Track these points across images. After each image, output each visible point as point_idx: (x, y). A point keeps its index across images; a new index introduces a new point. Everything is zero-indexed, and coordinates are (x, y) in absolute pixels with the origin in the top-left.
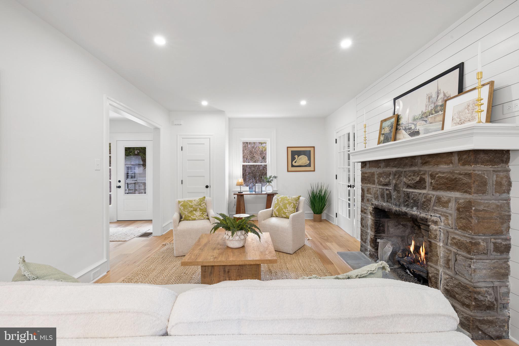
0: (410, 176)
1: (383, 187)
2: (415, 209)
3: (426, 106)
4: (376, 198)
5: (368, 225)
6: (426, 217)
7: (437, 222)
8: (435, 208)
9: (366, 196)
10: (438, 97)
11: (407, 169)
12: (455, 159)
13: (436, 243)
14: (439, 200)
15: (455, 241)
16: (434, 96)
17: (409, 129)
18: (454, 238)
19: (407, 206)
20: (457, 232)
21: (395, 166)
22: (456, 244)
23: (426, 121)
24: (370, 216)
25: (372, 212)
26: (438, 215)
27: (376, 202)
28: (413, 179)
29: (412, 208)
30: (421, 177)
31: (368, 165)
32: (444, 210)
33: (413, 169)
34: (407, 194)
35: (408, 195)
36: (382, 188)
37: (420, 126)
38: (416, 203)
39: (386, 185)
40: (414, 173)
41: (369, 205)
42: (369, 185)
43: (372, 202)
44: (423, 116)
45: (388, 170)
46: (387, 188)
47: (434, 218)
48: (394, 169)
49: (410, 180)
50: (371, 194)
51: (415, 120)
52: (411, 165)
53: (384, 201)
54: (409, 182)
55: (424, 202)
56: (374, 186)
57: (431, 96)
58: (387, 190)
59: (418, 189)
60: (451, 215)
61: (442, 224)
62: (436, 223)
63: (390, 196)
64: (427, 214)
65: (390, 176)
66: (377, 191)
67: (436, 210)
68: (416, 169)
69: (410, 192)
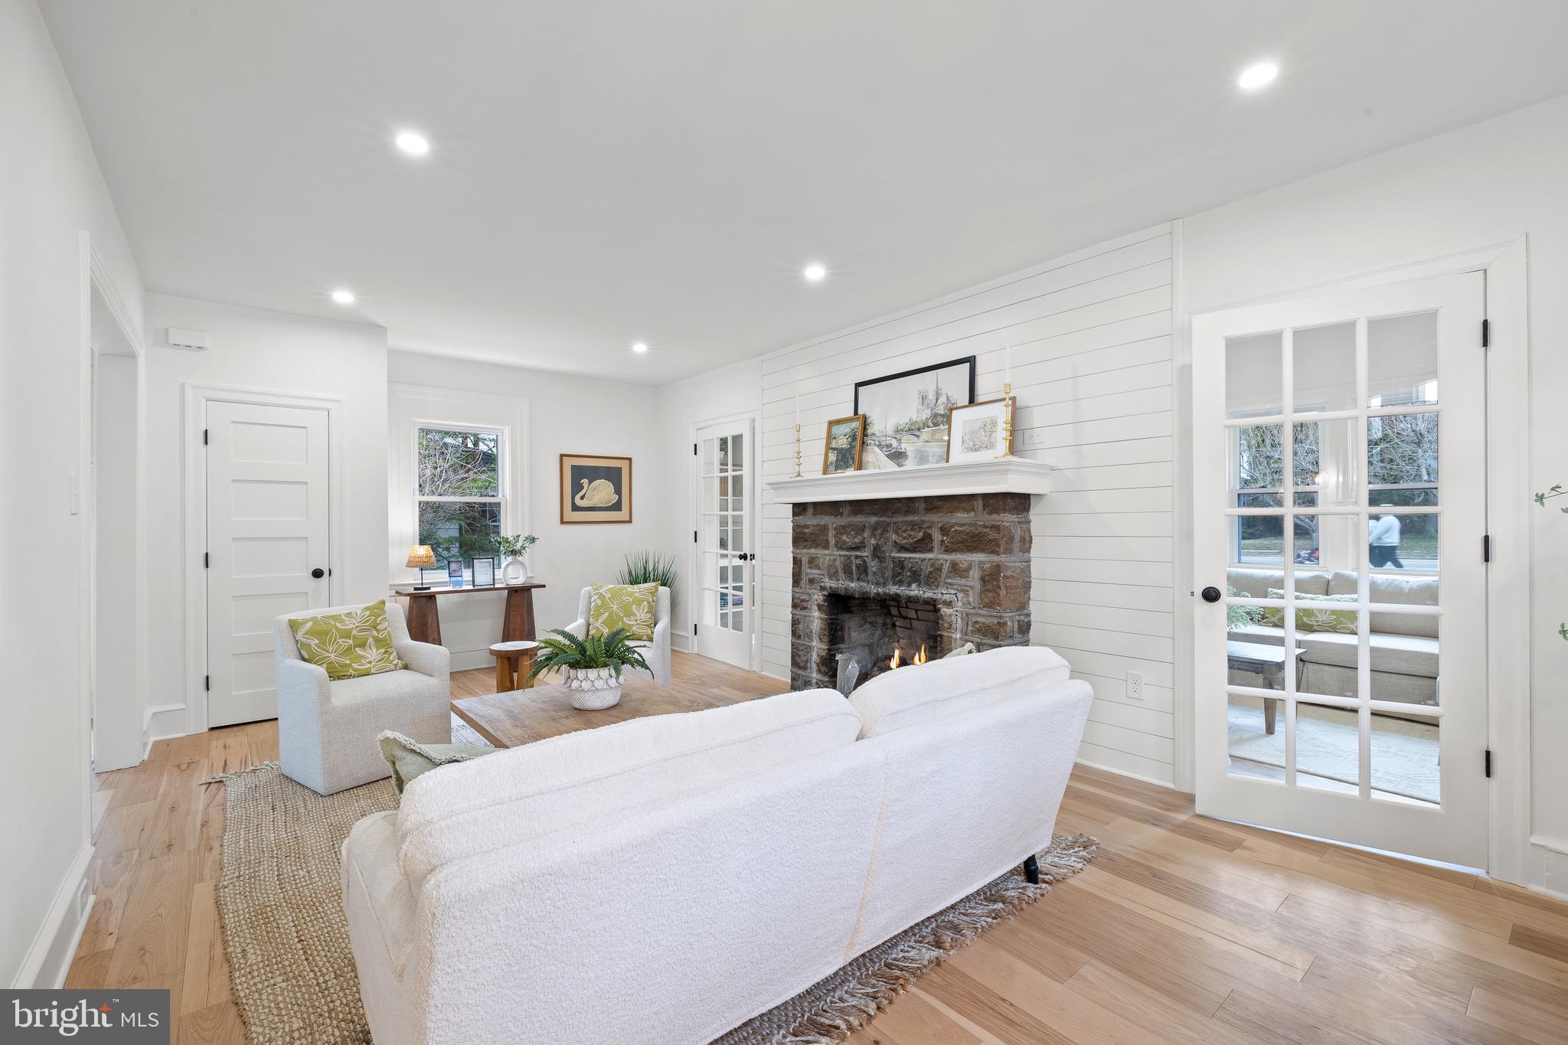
0: (904, 531)
1: (848, 553)
2: (914, 586)
3: (918, 412)
4: (833, 575)
5: (811, 632)
6: (935, 597)
7: (951, 602)
8: (949, 581)
9: (807, 574)
10: (937, 400)
11: (899, 519)
12: (979, 504)
13: (950, 635)
14: (955, 569)
15: (977, 626)
16: (931, 396)
17: (887, 446)
18: (976, 622)
19: (900, 583)
20: (981, 612)
21: (875, 514)
22: (979, 630)
23: (917, 436)
24: (816, 614)
25: (822, 603)
26: (953, 592)
27: (829, 583)
28: (910, 536)
29: (909, 585)
30: (925, 533)
31: (810, 510)
32: (963, 581)
33: (911, 518)
34: (900, 561)
35: (901, 564)
36: (845, 556)
37: (908, 445)
38: (915, 577)
39: (857, 548)
40: (913, 525)
41: (814, 591)
42: (813, 551)
43: (823, 584)
44: (913, 428)
45: (858, 519)
46: (859, 553)
47: (947, 597)
48: (873, 519)
49: (904, 538)
50: (819, 569)
51: (897, 431)
52: (908, 512)
53: (852, 580)
54: (904, 541)
55: (931, 573)
56: (827, 552)
57: (926, 396)
58: (857, 557)
59: (920, 552)
60: (972, 588)
61: (960, 604)
62: (949, 604)
63: (863, 569)
64: (936, 591)
65: (863, 531)
66: (835, 560)
67: (950, 584)
68: (916, 518)
69: (906, 558)
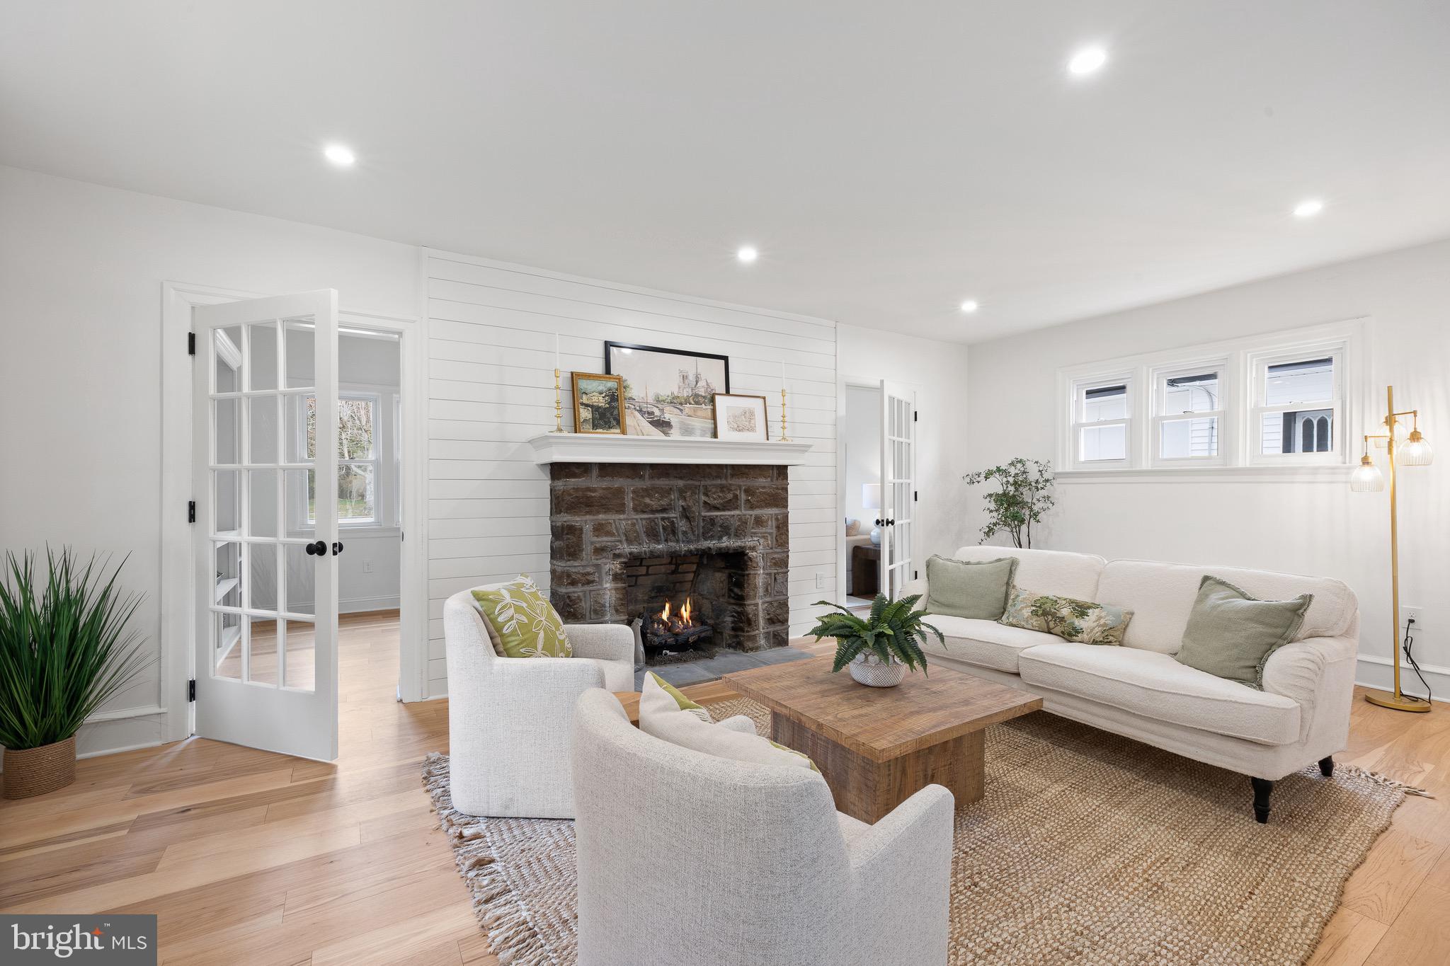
0: (714, 493)
1: (651, 516)
2: (725, 538)
3: (679, 388)
4: (629, 542)
5: (604, 606)
6: (743, 545)
7: (755, 547)
8: (753, 531)
9: (592, 543)
10: (697, 382)
11: (708, 482)
12: (775, 472)
13: (756, 572)
14: (759, 521)
15: (774, 561)
16: (692, 378)
17: (648, 413)
18: (773, 558)
19: (712, 538)
20: (777, 550)
21: (681, 478)
22: (775, 564)
23: (681, 410)
24: (608, 584)
25: (619, 572)
26: (756, 539)
27: (626, 549)
28: (719, 497)
29: (720, 538)
30: (734, 494)
31: (595, 472)
32: (764, 530)
33: (719, 482)
34: (711, 519)
35: (712, 521)
36: (649, 518)
37: (670, 415)
38: (726, 531)
39: (664, 510)
40: (722, 488)
41: (604, 560)
42: (601, 516)
43: (617, 552)
44: (675, 401)
45: (662, 482)
46: (666, 515)
47: (751, 544)
48: (681, 483)
49: (715, 499)
50: (612, 535)
51: (658, 401)
52: (718, 477)
53: (658, 542)
54: (715, 502)
55: (739, 526)
56: (622, 517)
57: (687, 377)
58: (663, 519)
59: (729, 510)
60: (771, 534)
61: (761, 547)
62: (753, 549)
63: (672, 530)
64: (743, 540)
65: (669, 494)
66: (634, 525)
67: (755, 533)
68: (724, 482)
69: (717, 516)
